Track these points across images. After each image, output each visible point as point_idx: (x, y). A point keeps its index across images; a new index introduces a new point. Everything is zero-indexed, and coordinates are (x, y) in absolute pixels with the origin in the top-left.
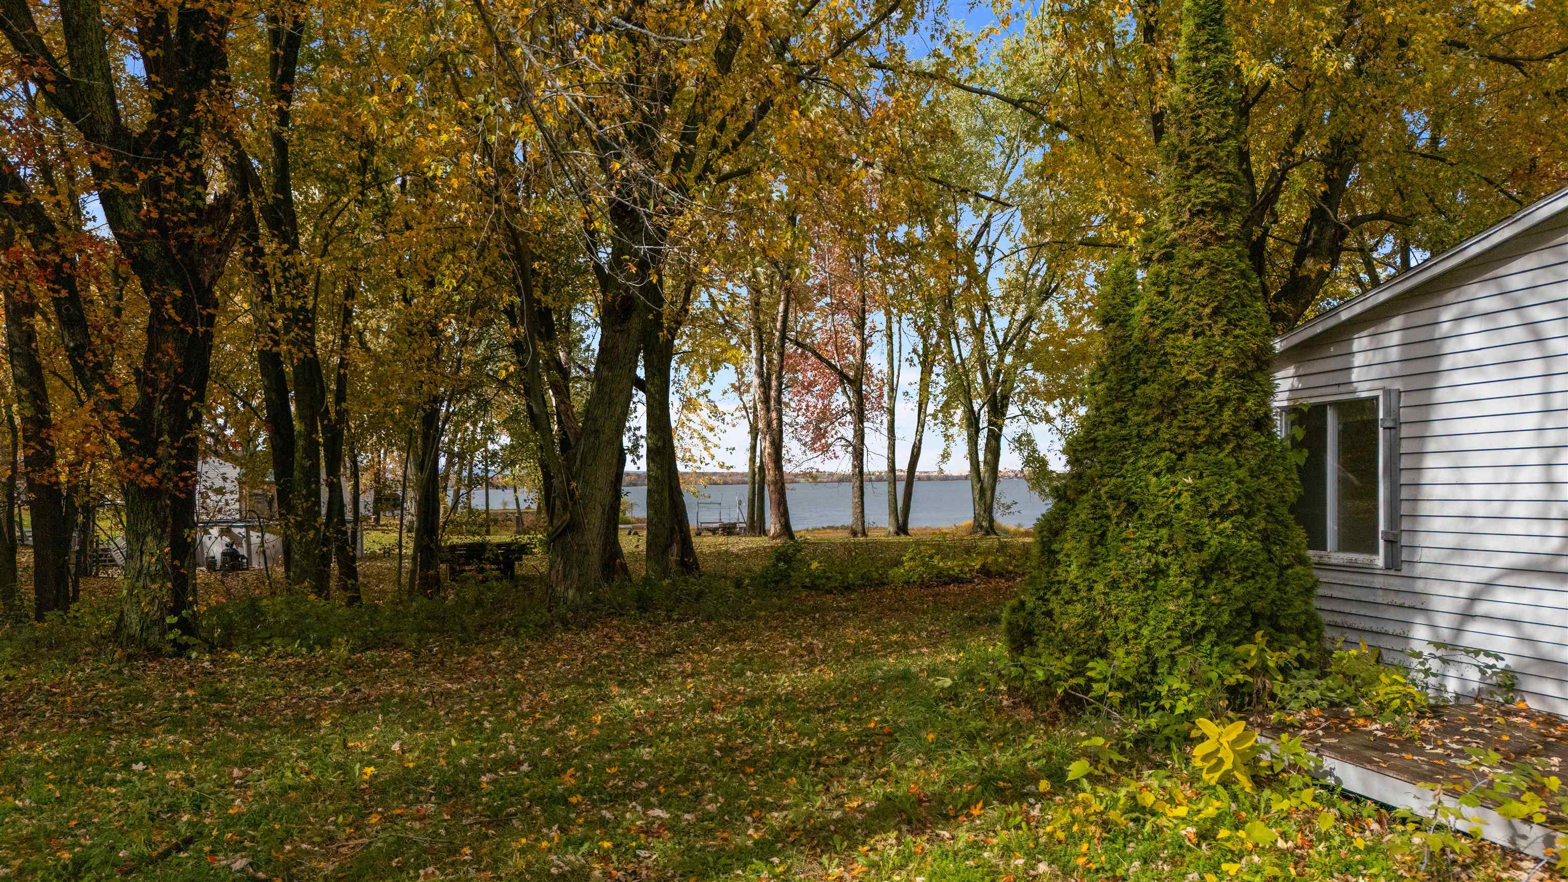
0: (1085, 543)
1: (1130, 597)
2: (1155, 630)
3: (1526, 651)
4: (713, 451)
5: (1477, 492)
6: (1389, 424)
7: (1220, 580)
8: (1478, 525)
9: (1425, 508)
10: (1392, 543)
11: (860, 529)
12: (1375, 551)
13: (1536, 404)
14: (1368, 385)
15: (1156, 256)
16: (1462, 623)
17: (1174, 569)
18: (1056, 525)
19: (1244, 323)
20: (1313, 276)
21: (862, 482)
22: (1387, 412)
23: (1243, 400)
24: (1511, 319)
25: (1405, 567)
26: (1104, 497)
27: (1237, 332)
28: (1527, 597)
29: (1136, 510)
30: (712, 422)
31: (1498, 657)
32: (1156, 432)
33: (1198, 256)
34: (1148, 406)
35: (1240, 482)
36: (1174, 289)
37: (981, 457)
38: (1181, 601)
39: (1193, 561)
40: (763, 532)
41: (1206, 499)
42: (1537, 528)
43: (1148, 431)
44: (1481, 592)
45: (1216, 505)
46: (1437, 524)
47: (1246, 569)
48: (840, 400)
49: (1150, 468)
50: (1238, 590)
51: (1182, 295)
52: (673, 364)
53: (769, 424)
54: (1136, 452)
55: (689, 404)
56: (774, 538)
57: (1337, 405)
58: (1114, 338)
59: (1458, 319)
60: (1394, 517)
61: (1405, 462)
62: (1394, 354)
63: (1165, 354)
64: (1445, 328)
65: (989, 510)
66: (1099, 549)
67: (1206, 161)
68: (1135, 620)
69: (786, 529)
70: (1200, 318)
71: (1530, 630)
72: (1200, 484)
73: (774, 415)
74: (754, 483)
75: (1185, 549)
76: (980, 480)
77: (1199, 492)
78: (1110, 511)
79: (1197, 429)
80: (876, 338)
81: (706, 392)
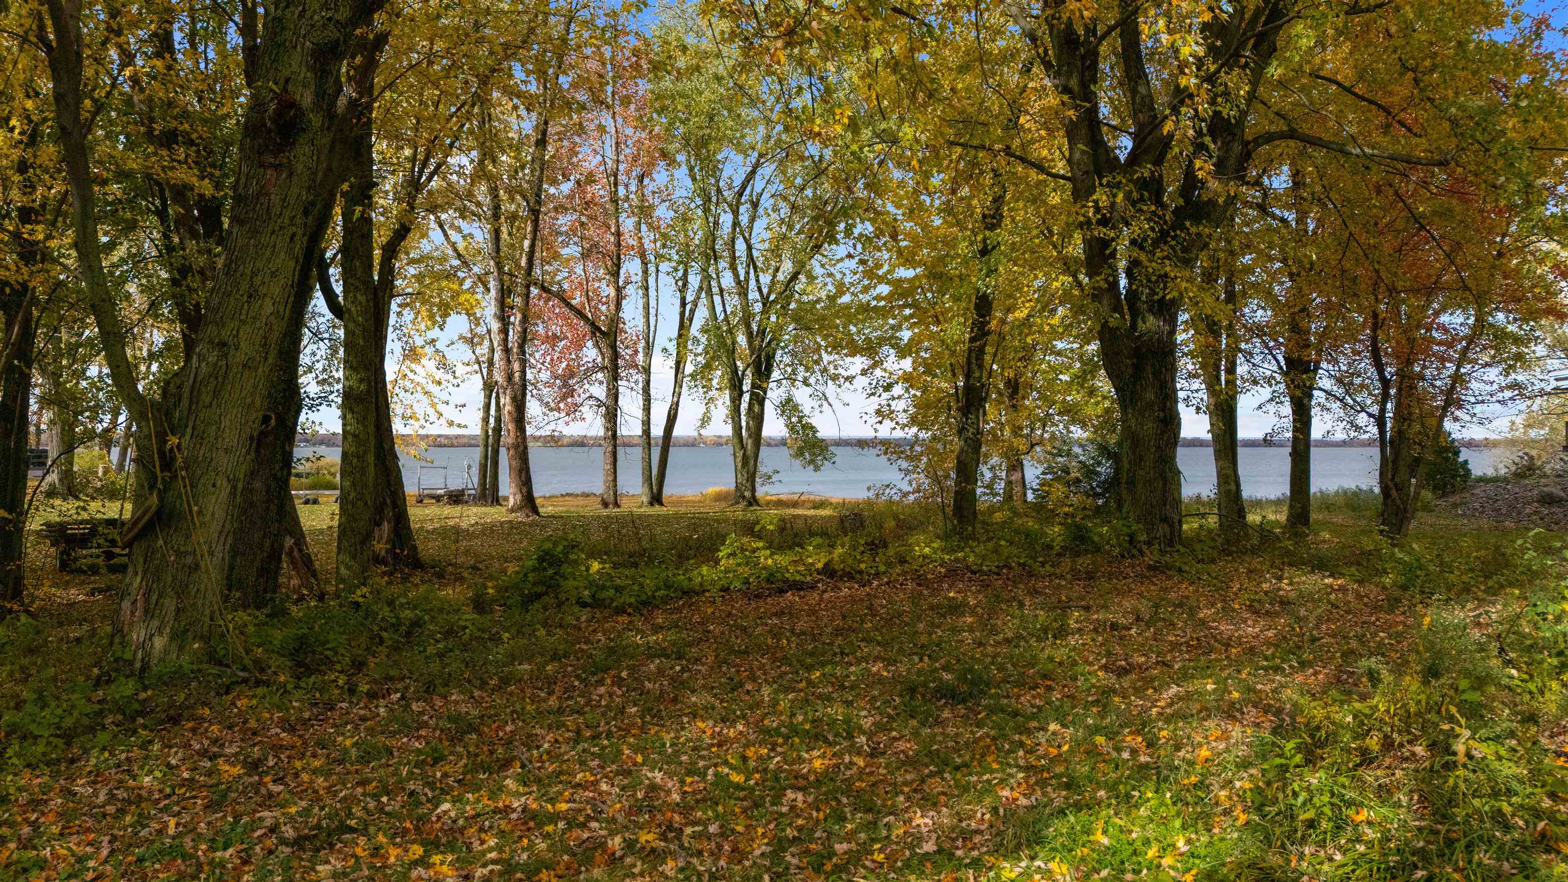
4: (441, 407)
11: (612, 499)
20: (1221, 201)
21: (615, 447)
30: (440, 375)
40: (496, 500)
48: (591, 353)
52: (394, 307)
53: (510, 378)
55: (412, 354)
56: (512, 511)
65: (752, 478)
69: (529, 502)
73: (516, 366)
74: (486, 446)
76: (743, 447)
80: (630, 290)
81: (433, 341)
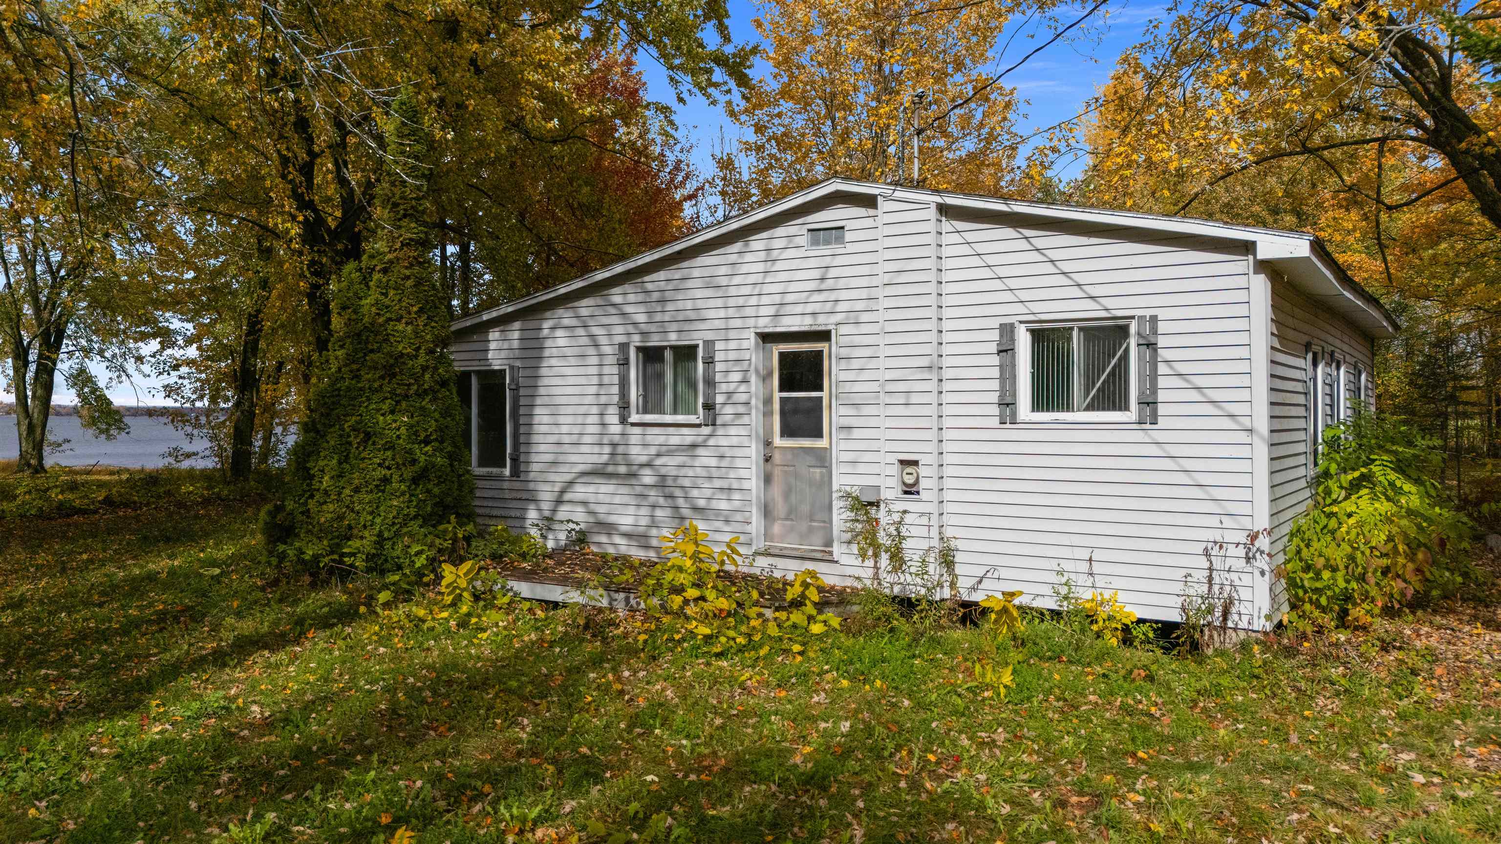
0: (335, 461)
1: (368, 498)
2: (385, 518)
3: (591, 520)
5: (565, 429)
6: (513, 387)
7: (424, 484)
8: (566, 449)
9: (535, 439)
10: (515, 460)
12: (505, 466)
13: (595, 380)
14: (499, 362)
15: (378, 268)
16: (556, 506)
17: (396, 477)
18: (309, 449)
19: (436, 319)
22: (512, 379)
23: (436, 369)
24: (581, 332)
25: (522, 475)
26: (348, 430)
27: (433, 324)
28: (591, 489)
29: (369, 439)
31: (577, 524)
32: (381, 386)
33: (407, 272)
34: (376, 368)
35: (436, 421)
36: (392, 292)
37: (29, 393)
38: (401, 499)
39: (408, 473)
41: (417, 431)
42: (596, 449)
43: (376, 385)
44: (567, 487)
45: (423, 435)
46: (542, 448)
47: (440, 477)
49: (378, 410)
50: (436, 490)
51: (398, 297)
54: (369, 399)
57: (478, 373)
58: (349, 319)
59: (553, 328)
60: (516, 445)
61: (522, 411)
62: (516, 344)
63: (388, 335)
64: (545, 332)
65: (38, 447)
66: (345, 465)
67: (410, 212)
68: (371, 513)
70: (409, 313)
71: (593, 507)
72: (413, 422)
75: (404, 464)
76: (28, 415)
77: (412, 426)
78: (351, 439)
79: (409, 385)
